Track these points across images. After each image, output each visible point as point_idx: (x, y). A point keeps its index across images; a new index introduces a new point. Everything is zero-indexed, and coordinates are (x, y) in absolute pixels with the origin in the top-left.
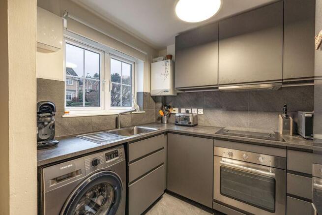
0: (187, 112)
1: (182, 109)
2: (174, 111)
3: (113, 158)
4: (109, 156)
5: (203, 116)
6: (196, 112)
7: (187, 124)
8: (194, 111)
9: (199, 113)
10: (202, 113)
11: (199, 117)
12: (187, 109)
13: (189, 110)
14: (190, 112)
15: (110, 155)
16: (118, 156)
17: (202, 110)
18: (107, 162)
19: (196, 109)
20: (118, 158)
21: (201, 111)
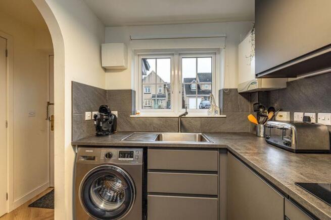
2: (281, 116)
3: (127, 158)
4: (123, 155)
8: (324, 118)
12: (307, 114)
14: (314, 121)
15: (125, 154)
16: (132, 157)
18: (119, 159)
20: (132, 159)
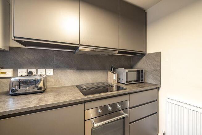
0: (30, 73)
1: (19, 70)
5: (53, 76)
6: (44, 73)
7: (35, 90)
8: (41, 71)
9: (47, 74)
10: (52, 74)
11: (48, 78)
12: (29, 70)
13: (34, 71)
14: (34, 73)
17: (52, 70)
19: (44, 70)
21: (50, 72)
